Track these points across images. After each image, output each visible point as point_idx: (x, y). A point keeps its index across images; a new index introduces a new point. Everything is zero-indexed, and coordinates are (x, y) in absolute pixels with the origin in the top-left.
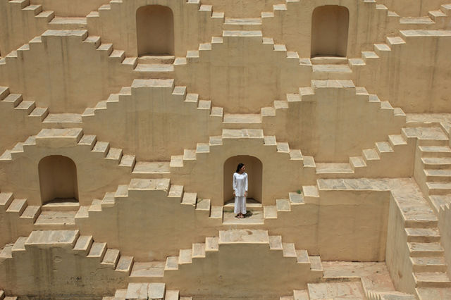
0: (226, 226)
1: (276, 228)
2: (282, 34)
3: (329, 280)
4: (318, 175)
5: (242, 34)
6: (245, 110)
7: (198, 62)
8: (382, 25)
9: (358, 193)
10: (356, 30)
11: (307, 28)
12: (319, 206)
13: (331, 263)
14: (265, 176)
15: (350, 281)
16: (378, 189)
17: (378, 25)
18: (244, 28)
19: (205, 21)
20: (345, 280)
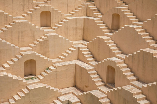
0: (28, 84)
1: (44, 81)
2: (32, 20)
3: (63, 95)
4: (53, 62)
5: (20, 21)
6: (24, 46)
7: (8, 31)
8: (60, 16)
9: (67, 66)
10: (53, 18)
11: (39, 18)
12: (56, 72)
13: (61, 90)
14: (37, 65)
15: (69, 93)
16: (72, 64)
17: (59, 16)
18: (20, 19)
19: (7, 18)
20: (68, 93)
